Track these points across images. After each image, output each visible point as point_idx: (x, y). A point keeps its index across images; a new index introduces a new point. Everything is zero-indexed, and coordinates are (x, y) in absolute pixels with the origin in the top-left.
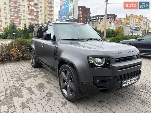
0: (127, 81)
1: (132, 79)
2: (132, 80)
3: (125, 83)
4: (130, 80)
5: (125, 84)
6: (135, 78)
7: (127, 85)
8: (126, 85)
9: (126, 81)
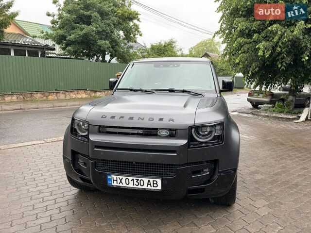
0: (121, 177)
1: (140, 179)
2: (138, 180)
3: (115, 179)
4: (131, 178)
5: (115, 182)
6: (151, 180)
7: (121, 185)
8: (118, 185)
9: (118, 177)
